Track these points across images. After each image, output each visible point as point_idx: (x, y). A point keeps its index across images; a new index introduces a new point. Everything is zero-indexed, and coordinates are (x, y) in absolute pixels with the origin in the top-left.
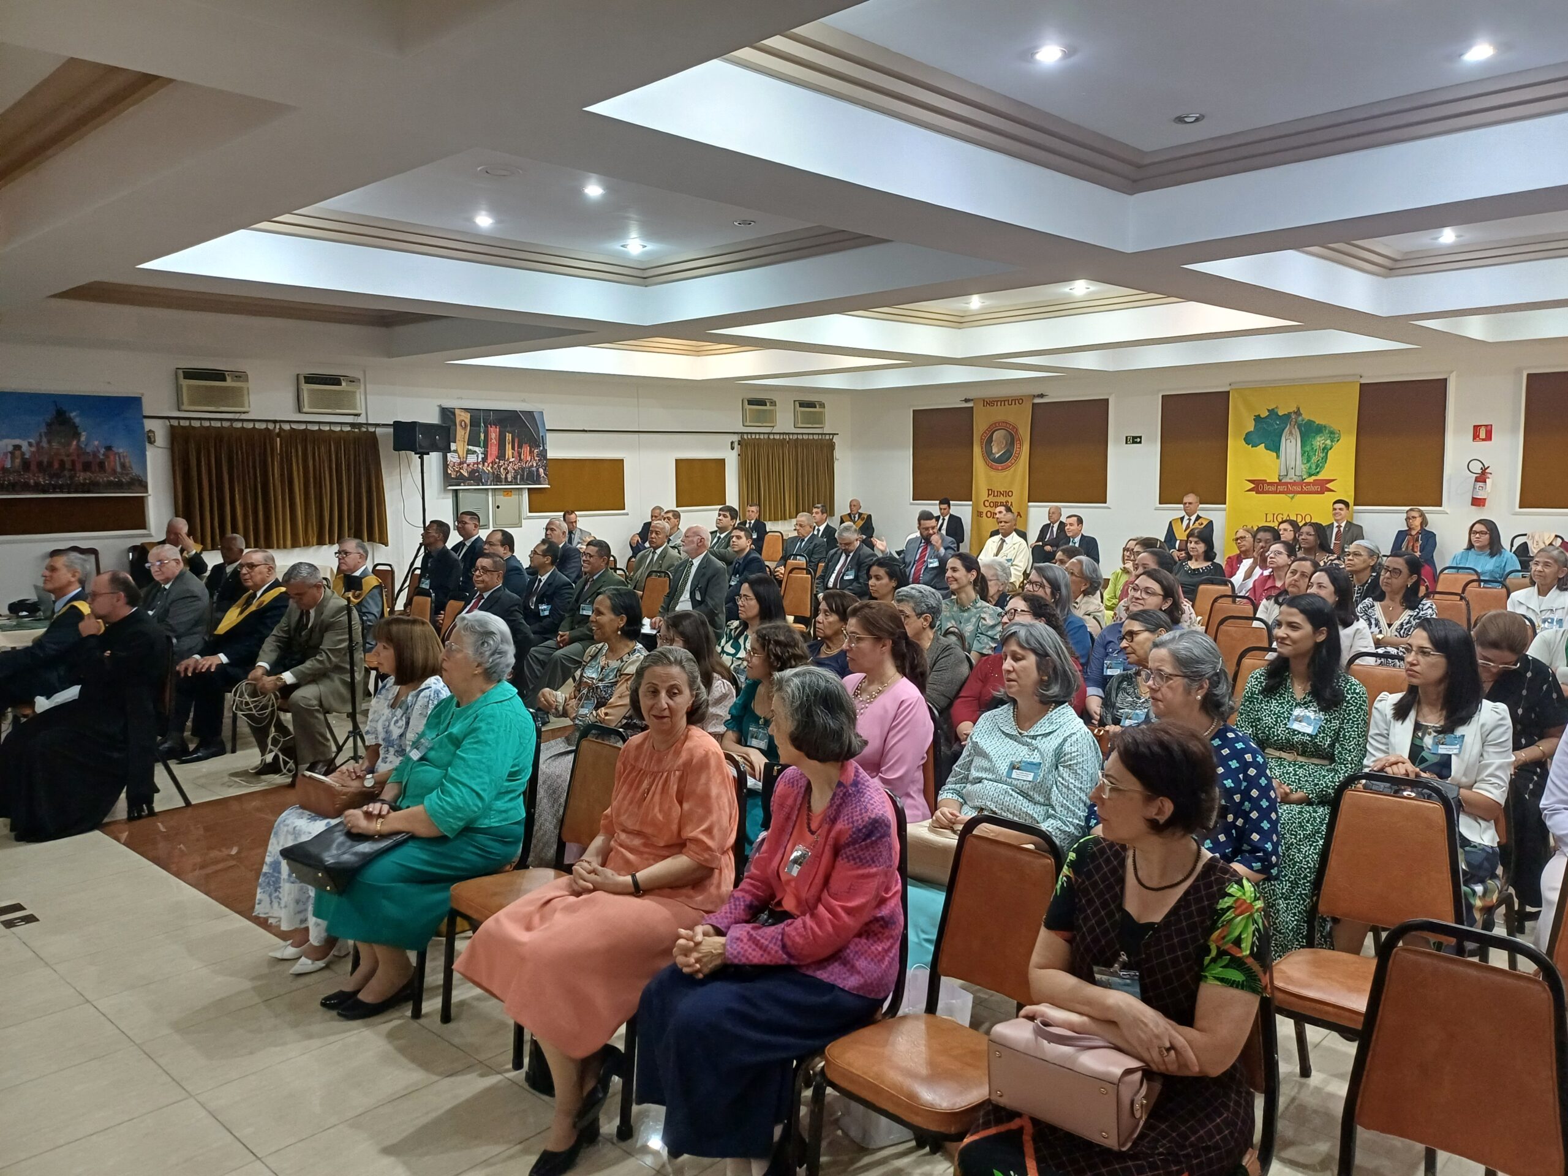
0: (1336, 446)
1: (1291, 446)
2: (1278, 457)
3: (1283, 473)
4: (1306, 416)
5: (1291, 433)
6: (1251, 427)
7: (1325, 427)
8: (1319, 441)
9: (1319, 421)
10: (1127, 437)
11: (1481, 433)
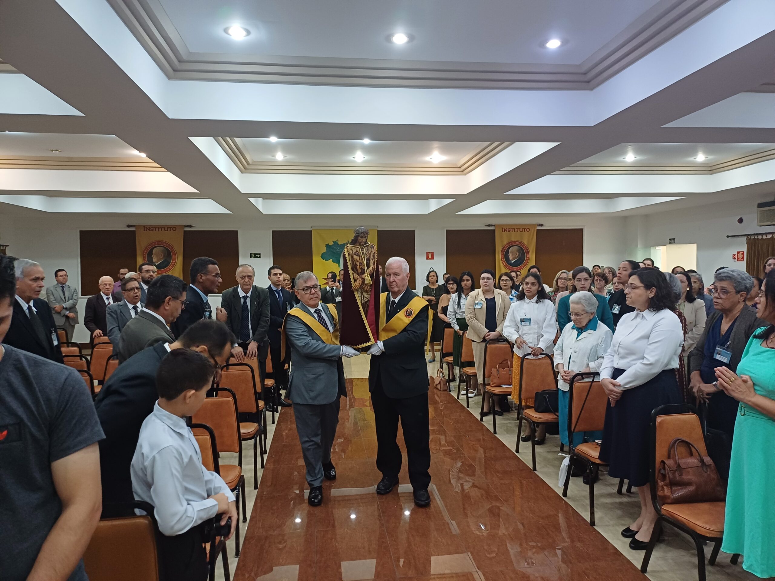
2: (339, 266)
6: (324, 250)
10: (251, 254)
11: (430, 256)
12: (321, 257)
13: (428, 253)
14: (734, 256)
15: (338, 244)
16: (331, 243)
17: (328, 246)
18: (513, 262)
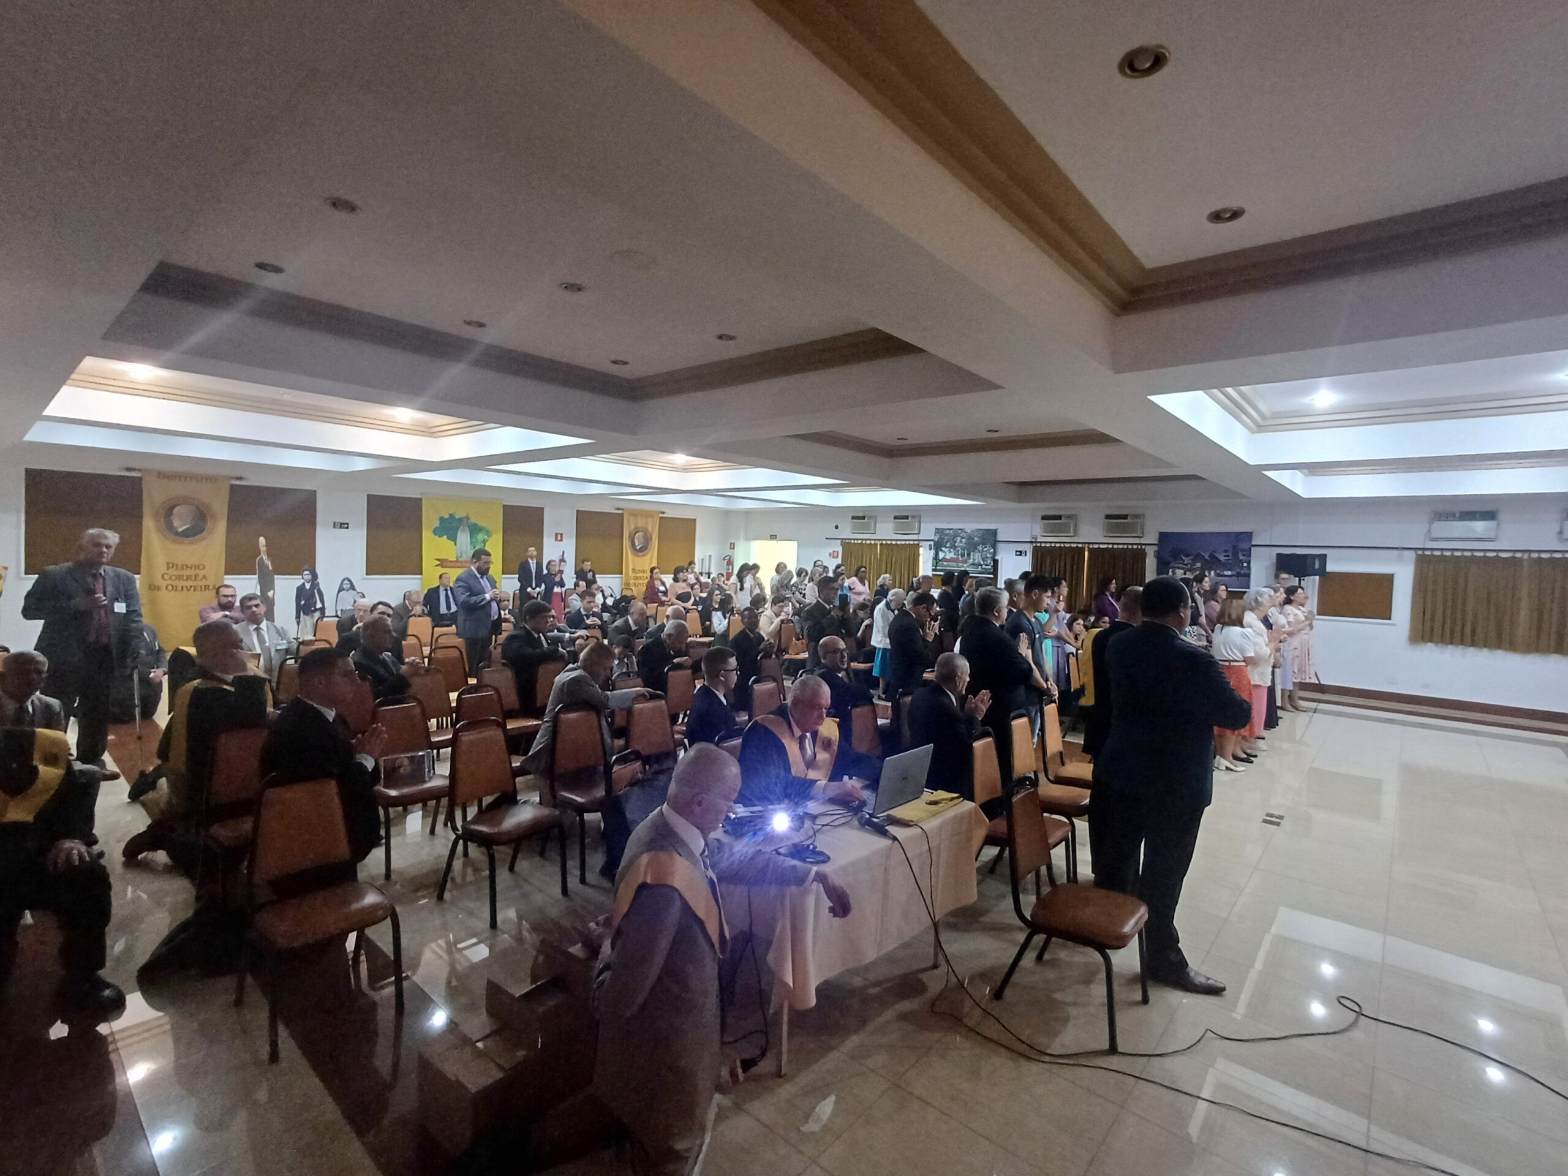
0: (490, 540)
1: (463, 537)
2: (455, 544)
3: (459, 555)
4: (473, 520)
5: (464, 530)
6: (437, 524)
7: (484, 528)
8: (481, 536)
9: (481, 524)
10: (334, 523)
11: (559, 537)
12: (434, 532)
13: (556, 535)
14: (830, 555)
15: (454, 517)
16: (447, 516)
17: (442, 519)
18: (638, 548)
